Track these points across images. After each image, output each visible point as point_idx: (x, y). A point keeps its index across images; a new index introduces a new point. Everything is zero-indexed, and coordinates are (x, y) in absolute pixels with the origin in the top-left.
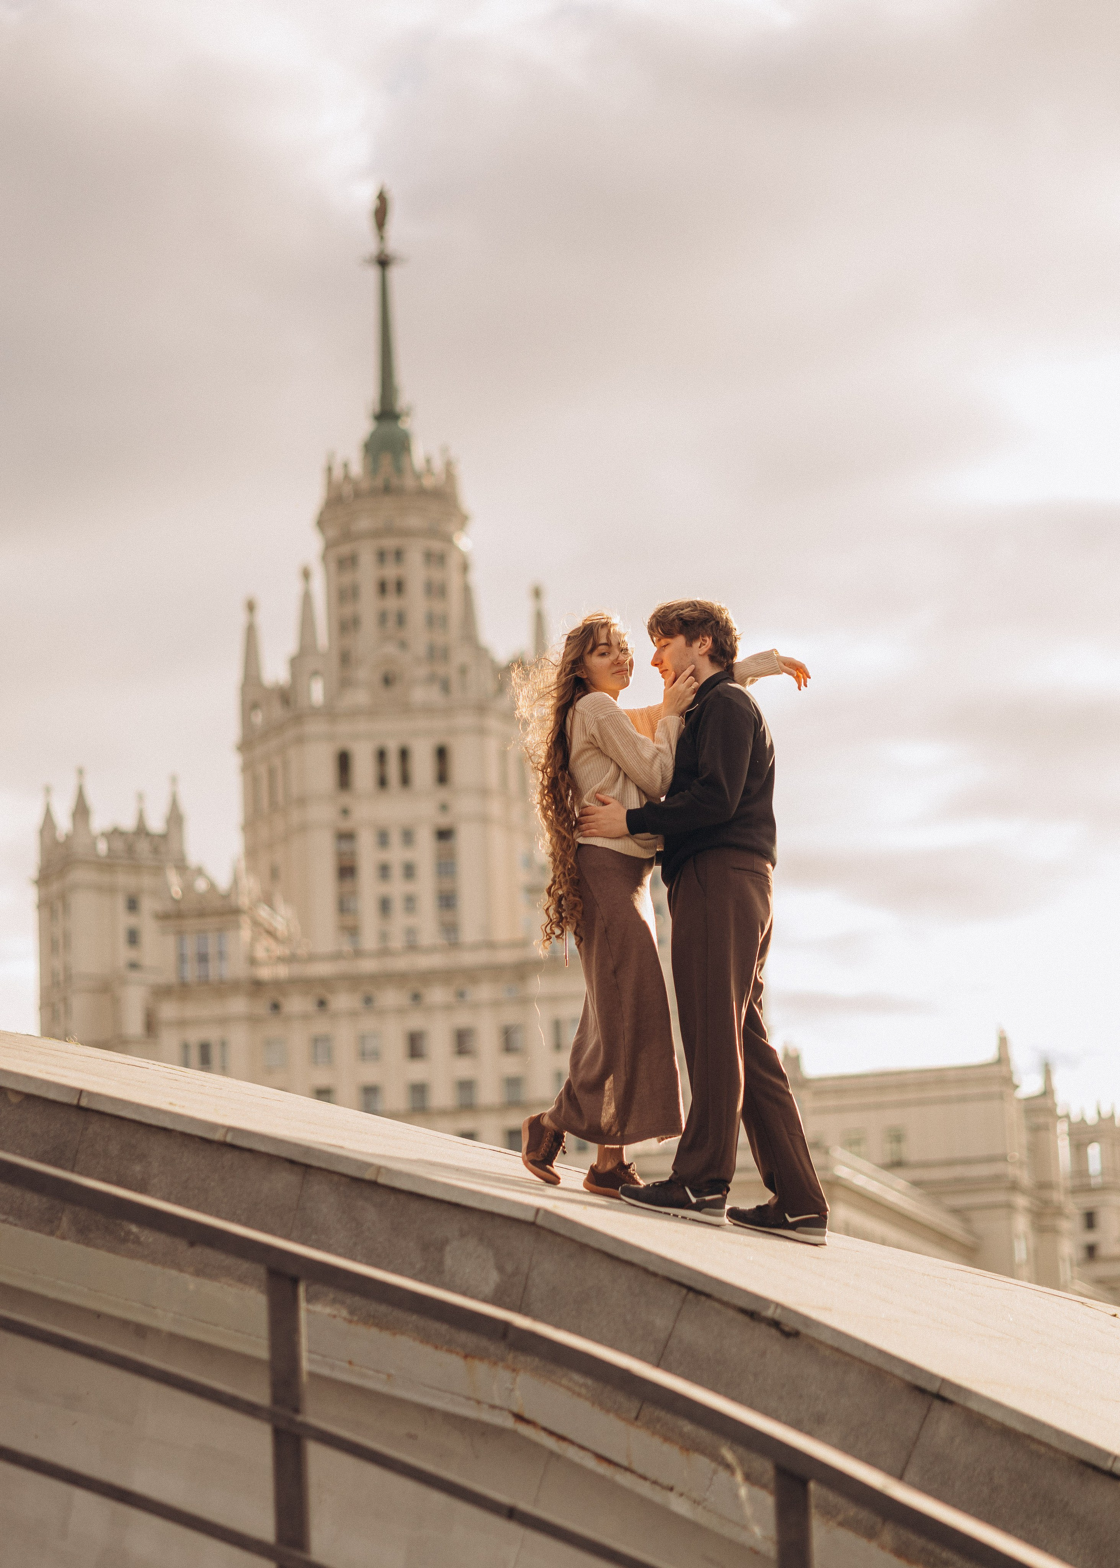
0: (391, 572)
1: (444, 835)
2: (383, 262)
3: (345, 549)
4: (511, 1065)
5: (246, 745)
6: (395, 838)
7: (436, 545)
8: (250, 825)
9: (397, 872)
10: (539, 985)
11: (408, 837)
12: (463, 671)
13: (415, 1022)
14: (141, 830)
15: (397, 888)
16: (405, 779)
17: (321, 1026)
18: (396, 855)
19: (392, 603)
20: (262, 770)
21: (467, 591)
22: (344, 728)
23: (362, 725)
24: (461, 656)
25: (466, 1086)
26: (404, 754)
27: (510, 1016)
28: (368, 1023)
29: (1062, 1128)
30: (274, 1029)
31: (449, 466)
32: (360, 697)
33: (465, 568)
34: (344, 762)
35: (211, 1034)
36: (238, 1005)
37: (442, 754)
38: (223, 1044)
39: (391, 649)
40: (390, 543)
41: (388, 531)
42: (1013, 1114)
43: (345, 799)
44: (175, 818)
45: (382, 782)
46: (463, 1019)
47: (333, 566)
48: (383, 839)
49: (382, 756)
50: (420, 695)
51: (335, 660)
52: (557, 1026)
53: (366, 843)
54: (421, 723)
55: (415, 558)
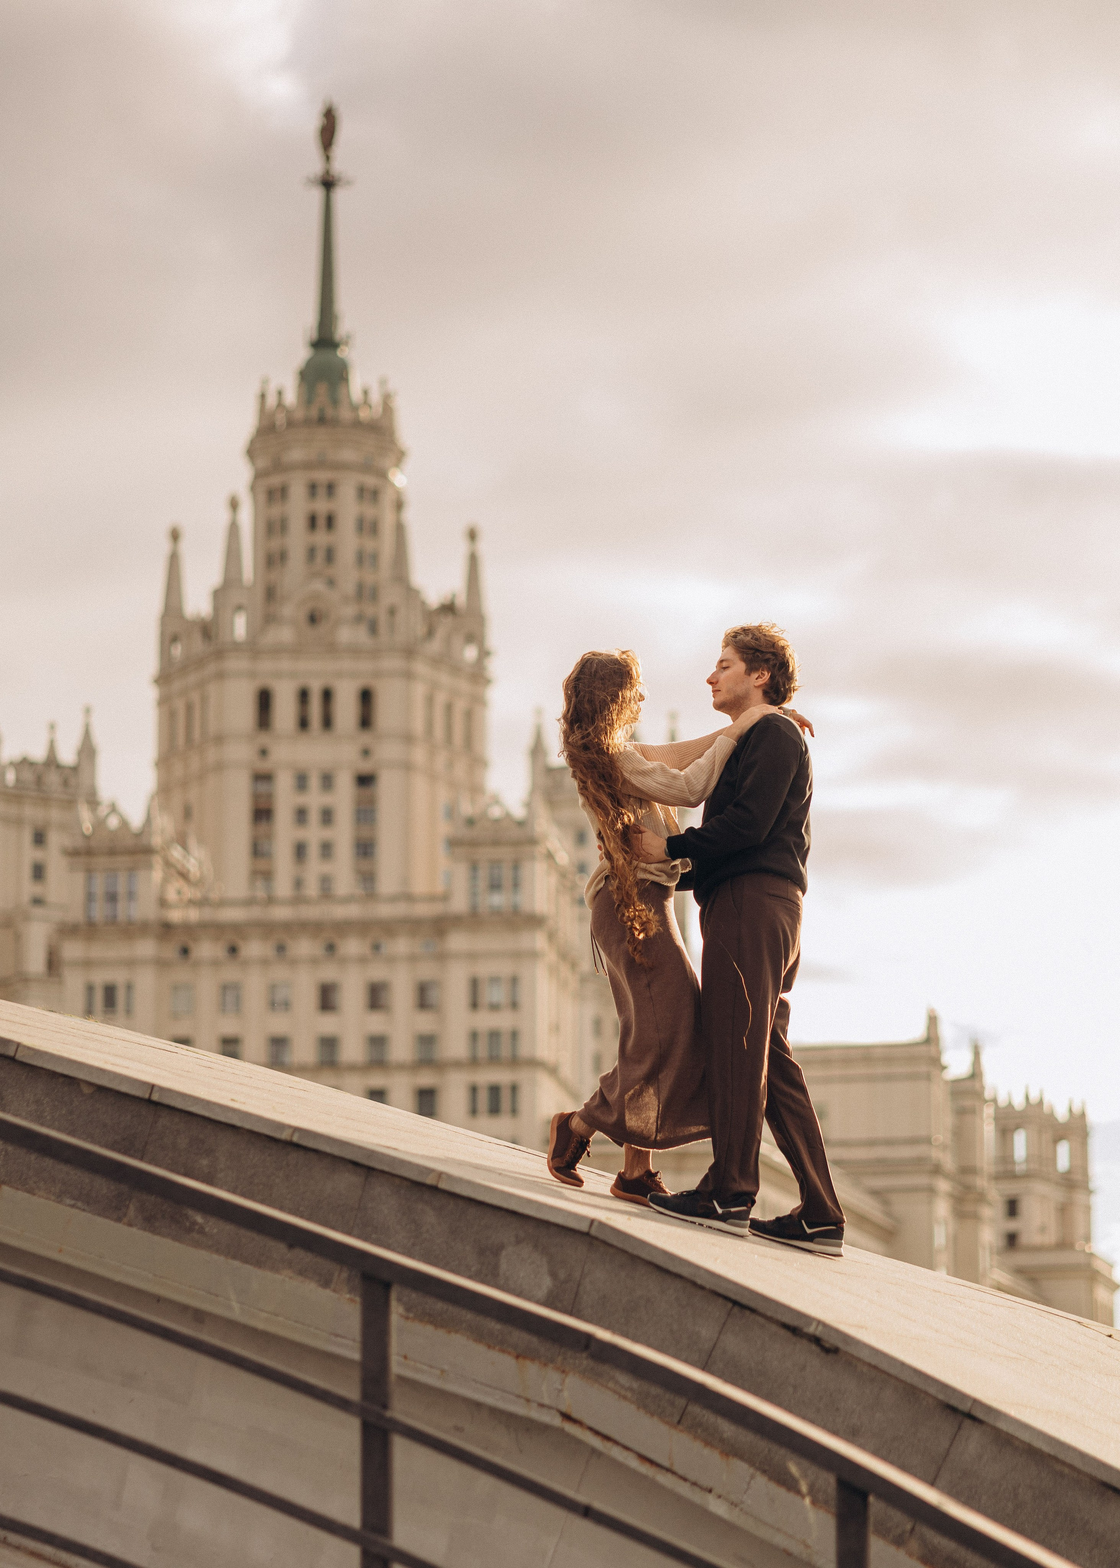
0: (322, 506)
1: (365, 780)
2: (328, 183)
3: (276, 480)
4: (425, 1023)
5: (163, 679)
6: (314, 782)
7: (370, 481)
8: (164, 762)
9: (314, 817)
10: (457, 941)
11: (327, 781)
12: (392, 612)
13: (328, 973)
14: (51, 762)
15: (314, 834)
16: (327, 722)
17: (231, 973)
18: (315, 799)
19: (321, 538)
20: (180, 705)
21: (400, 530)
22: (266, 665)
23: (286, 664)
24: (390, 596)
25: (377, 1042)
26: (327, 695)
27: (426, 971)
28: (280, 973)
29: (988, 1111)
30: (181, 974)
31: (387, 399)
32: (284, 634)
33: (399, 505)
34: (265, 700)
35: (118, 977)
36: (146, 948)
37: (366, 697)
38: (129, 987)
39: (319, 586)
40: (322, 476)
41: (321, 464)
42: (939, 1095)
43: (264, 739)
44: (88, 750)
45: (303, 723)
46: (377, 972)
47: (262, 497)
48: (302, 782)
49: (304, 696)
50: (346, 635)
51: (259, 594)
52: (475, 984)
53: (284, 785)
54: (347, 664)
55: (347, 493)
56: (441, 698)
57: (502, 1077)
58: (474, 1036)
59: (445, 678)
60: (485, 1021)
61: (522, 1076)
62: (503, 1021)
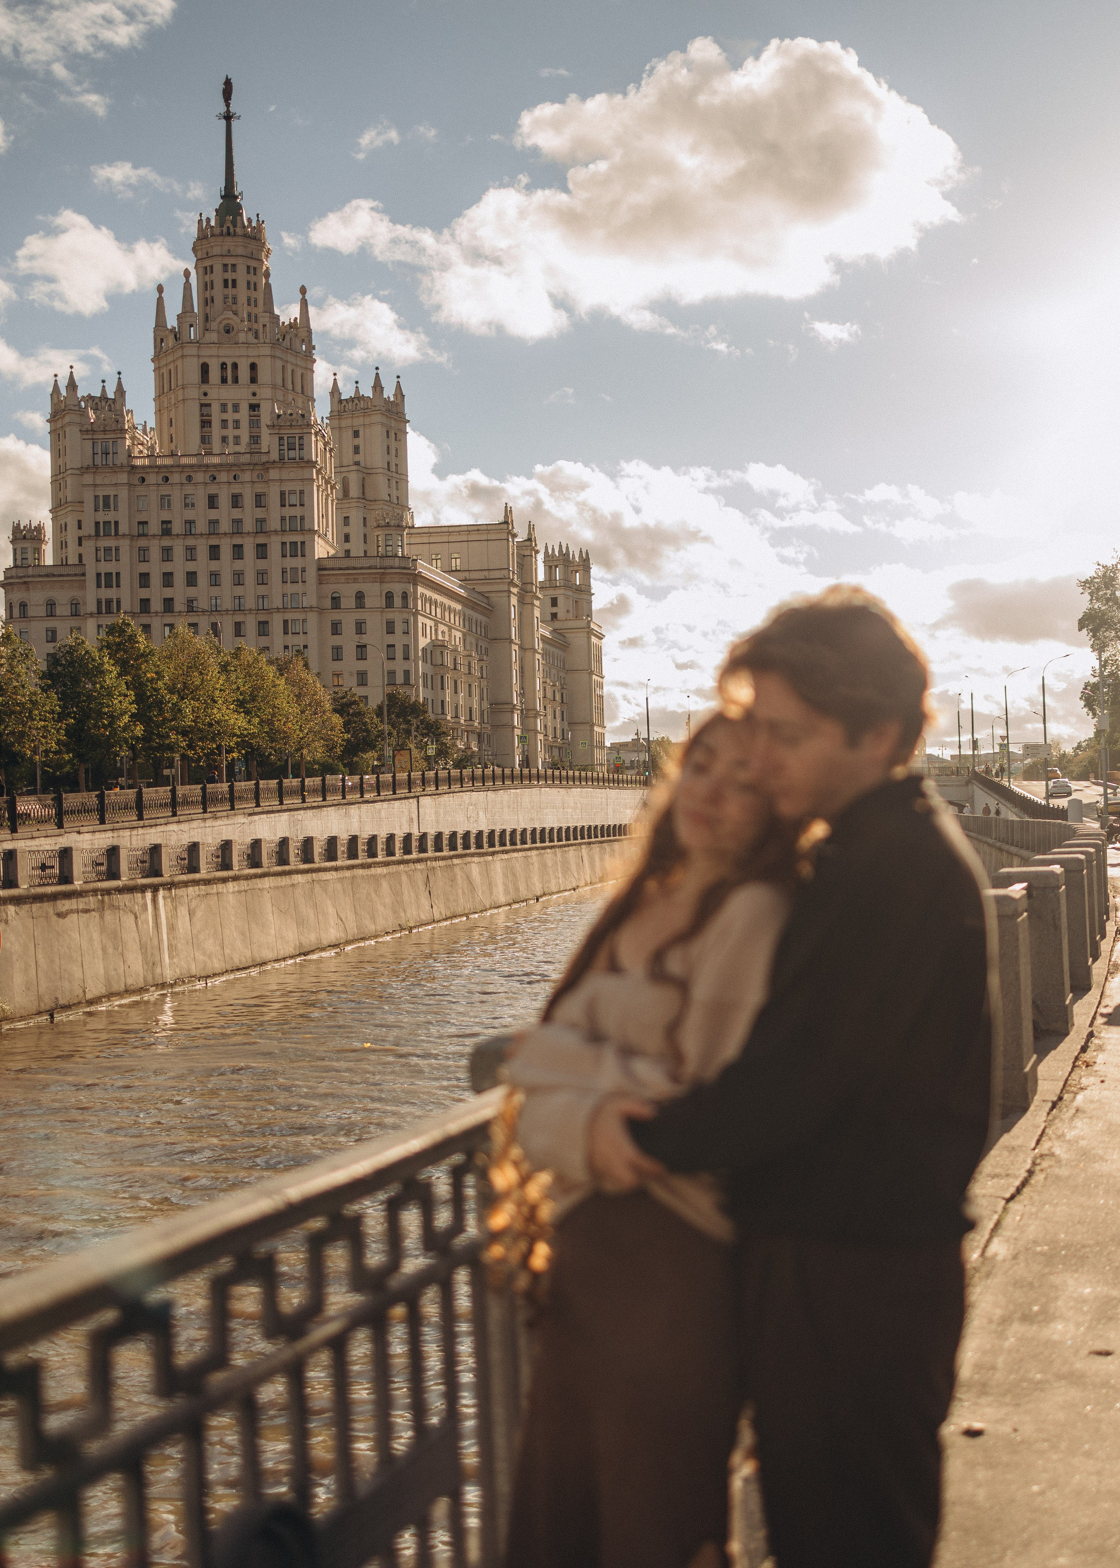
0: (230, 276)
1: (254, 407)
2: (228, 117)
3: (207, 263)
4: (260, 513)
5: (156, 359)
6: (230, 408)
7: (253, 264)
8: (158, 398)
9: (230, 424)
10: (274, 474)
11: (236, 408)
12: (264, 326)
13: (213, 489)
14: (104, 397)
15: (230, 432)
16: (236, 380)
17: (165, 490)
18: (230, 416)
19: (230, 291)
20: (165, 371)
21: (268, 286)
22: (205, 352)
23: (214, 351)
24: (264, 319)
25: (238, 522)
26: (235, 366)
27: (260, 488)
28: (189, 489)
29: (540, 557)
30: (141, 490)
31: (260, 223)
32: (213, 337)
33: (267, 275)
34: (205, 369)
35: (111, 492)
36: (123, 478)
37: (253, 367)
38: (116, 496)
39: (230, 314)
40: (230, 261)
41: (229, 254)
42: (513, 549)
43: (205, 388)
44: (120, 391)
45: (224, 380)
46: (236, 489)
47: (201, 271)
48: (224, 408)
49: (223, 366)
50: (242, 337)
51: (202, 318)
52: (282, 494)
53: (215, 408)
54: (243, 351)
55: (241, 269)
56: (289, 368)
57: (298, 538)
58: (283, 519)
59: (290, 358)
60: (288, 512)
61: (306, 538)
62: (297, 512)
